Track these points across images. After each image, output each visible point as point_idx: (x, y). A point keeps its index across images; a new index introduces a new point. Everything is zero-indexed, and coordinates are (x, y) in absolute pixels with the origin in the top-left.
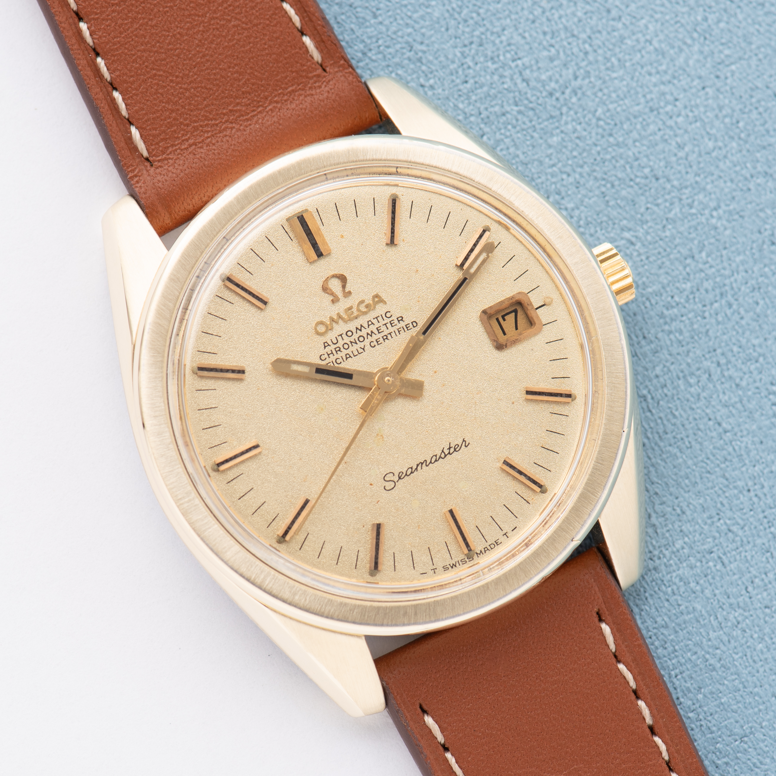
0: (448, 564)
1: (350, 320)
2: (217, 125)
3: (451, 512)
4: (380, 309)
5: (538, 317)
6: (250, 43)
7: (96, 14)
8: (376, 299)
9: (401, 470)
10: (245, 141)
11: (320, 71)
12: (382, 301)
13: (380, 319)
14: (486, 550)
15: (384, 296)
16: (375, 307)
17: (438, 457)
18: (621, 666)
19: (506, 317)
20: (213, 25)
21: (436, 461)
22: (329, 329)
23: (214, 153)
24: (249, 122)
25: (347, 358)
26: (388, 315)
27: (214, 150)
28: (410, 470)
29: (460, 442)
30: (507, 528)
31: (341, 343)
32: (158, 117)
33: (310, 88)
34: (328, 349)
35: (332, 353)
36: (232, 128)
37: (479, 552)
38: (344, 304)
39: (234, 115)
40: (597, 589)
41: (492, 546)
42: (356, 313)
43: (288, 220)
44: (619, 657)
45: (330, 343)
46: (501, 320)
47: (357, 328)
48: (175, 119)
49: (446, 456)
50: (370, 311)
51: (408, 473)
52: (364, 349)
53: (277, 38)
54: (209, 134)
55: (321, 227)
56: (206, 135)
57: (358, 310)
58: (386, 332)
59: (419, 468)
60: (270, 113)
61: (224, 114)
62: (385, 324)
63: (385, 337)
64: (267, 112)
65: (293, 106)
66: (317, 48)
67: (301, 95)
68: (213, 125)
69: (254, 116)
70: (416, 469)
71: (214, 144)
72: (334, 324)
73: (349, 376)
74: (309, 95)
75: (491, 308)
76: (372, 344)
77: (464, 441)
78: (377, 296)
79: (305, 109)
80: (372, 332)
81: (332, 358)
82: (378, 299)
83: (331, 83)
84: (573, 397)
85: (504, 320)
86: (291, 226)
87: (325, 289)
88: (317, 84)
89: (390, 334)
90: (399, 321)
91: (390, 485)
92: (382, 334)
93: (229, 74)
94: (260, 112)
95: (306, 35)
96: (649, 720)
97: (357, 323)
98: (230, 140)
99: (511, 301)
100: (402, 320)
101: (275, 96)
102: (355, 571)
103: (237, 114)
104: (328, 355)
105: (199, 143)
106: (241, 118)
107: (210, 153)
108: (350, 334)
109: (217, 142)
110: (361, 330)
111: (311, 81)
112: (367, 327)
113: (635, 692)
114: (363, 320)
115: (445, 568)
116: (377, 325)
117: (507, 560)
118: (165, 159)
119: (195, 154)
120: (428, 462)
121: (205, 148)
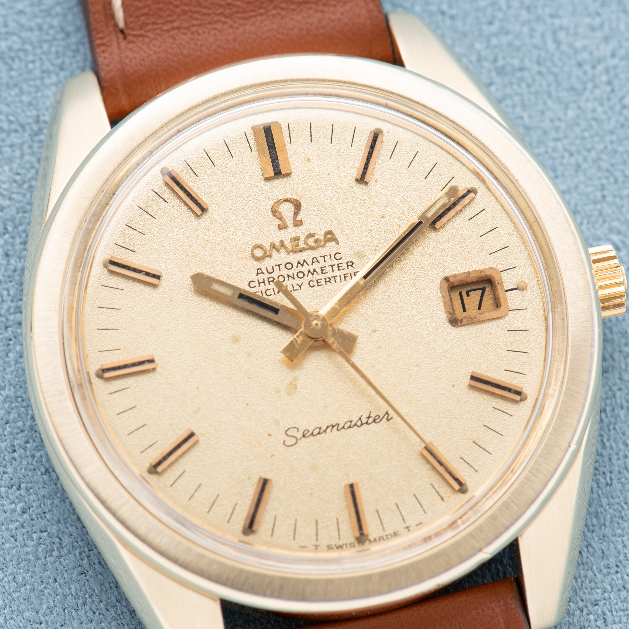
1: (294, 251)
2: (209, 15)
3: (351, 487)
4: (331, 248)
5: (506, 300)
8: (329, 236)
9: (307, 428)
10: (234, 40)
12: (334, 239)
13: (327, 258)
15: (338, 236)
16: (325, 245)
17: (353, 423)
19: (470, 293)
21: (350, 427)
22: (267, 256)
23: (196, 44)
24: (246, 22)
26: (338, 256)
27: (198, 40)
28: (318, 430)
29: (381, 412)
30: (411, 521)
34: (261, 277)
35: (264, 282)
38: (291, 232)
42: (302, 244)
46: (464, 295)
47: (299, 262)
49: (362, 424)
50: (318, 247)
51: (315, 433)
52: (300, 287)
54: (198, 22)
56: (194, 22)
57: (306, 243)
58: (330, 274)
59: (329, 430)
61: (221, 6)
62: (332, 266)
63: (328, 280)
68: (205, 14)
70: (325, 431)
71: (199, 34)
72: (274, 252)
73: (275, 311)
75: (455, 276)
76: (311, 284)
77: (387, 413)
78: (330, 233)
80: (315, 270)
81: (263, 288)
84: (523, 396)
85: (468, 296)
87: (274, 212)
89: (334, 277)
90: (348, 266)
91: (290, 440)
92: (326, 276)
94: (261, 14)
97: (300, 257)
99: (480, 274)
100: (352, 266)
103: (235, 10)
104: (259, 283)
105: (184, 28)
106: (239, 15)
109: (204, 32)
110: (302, 265)
112: (310, 263)
114: (308, 255)
116: (322, 264)
118: (141, 36)
119: (174, 39)
120: (341, 426)
121: (189, 35)
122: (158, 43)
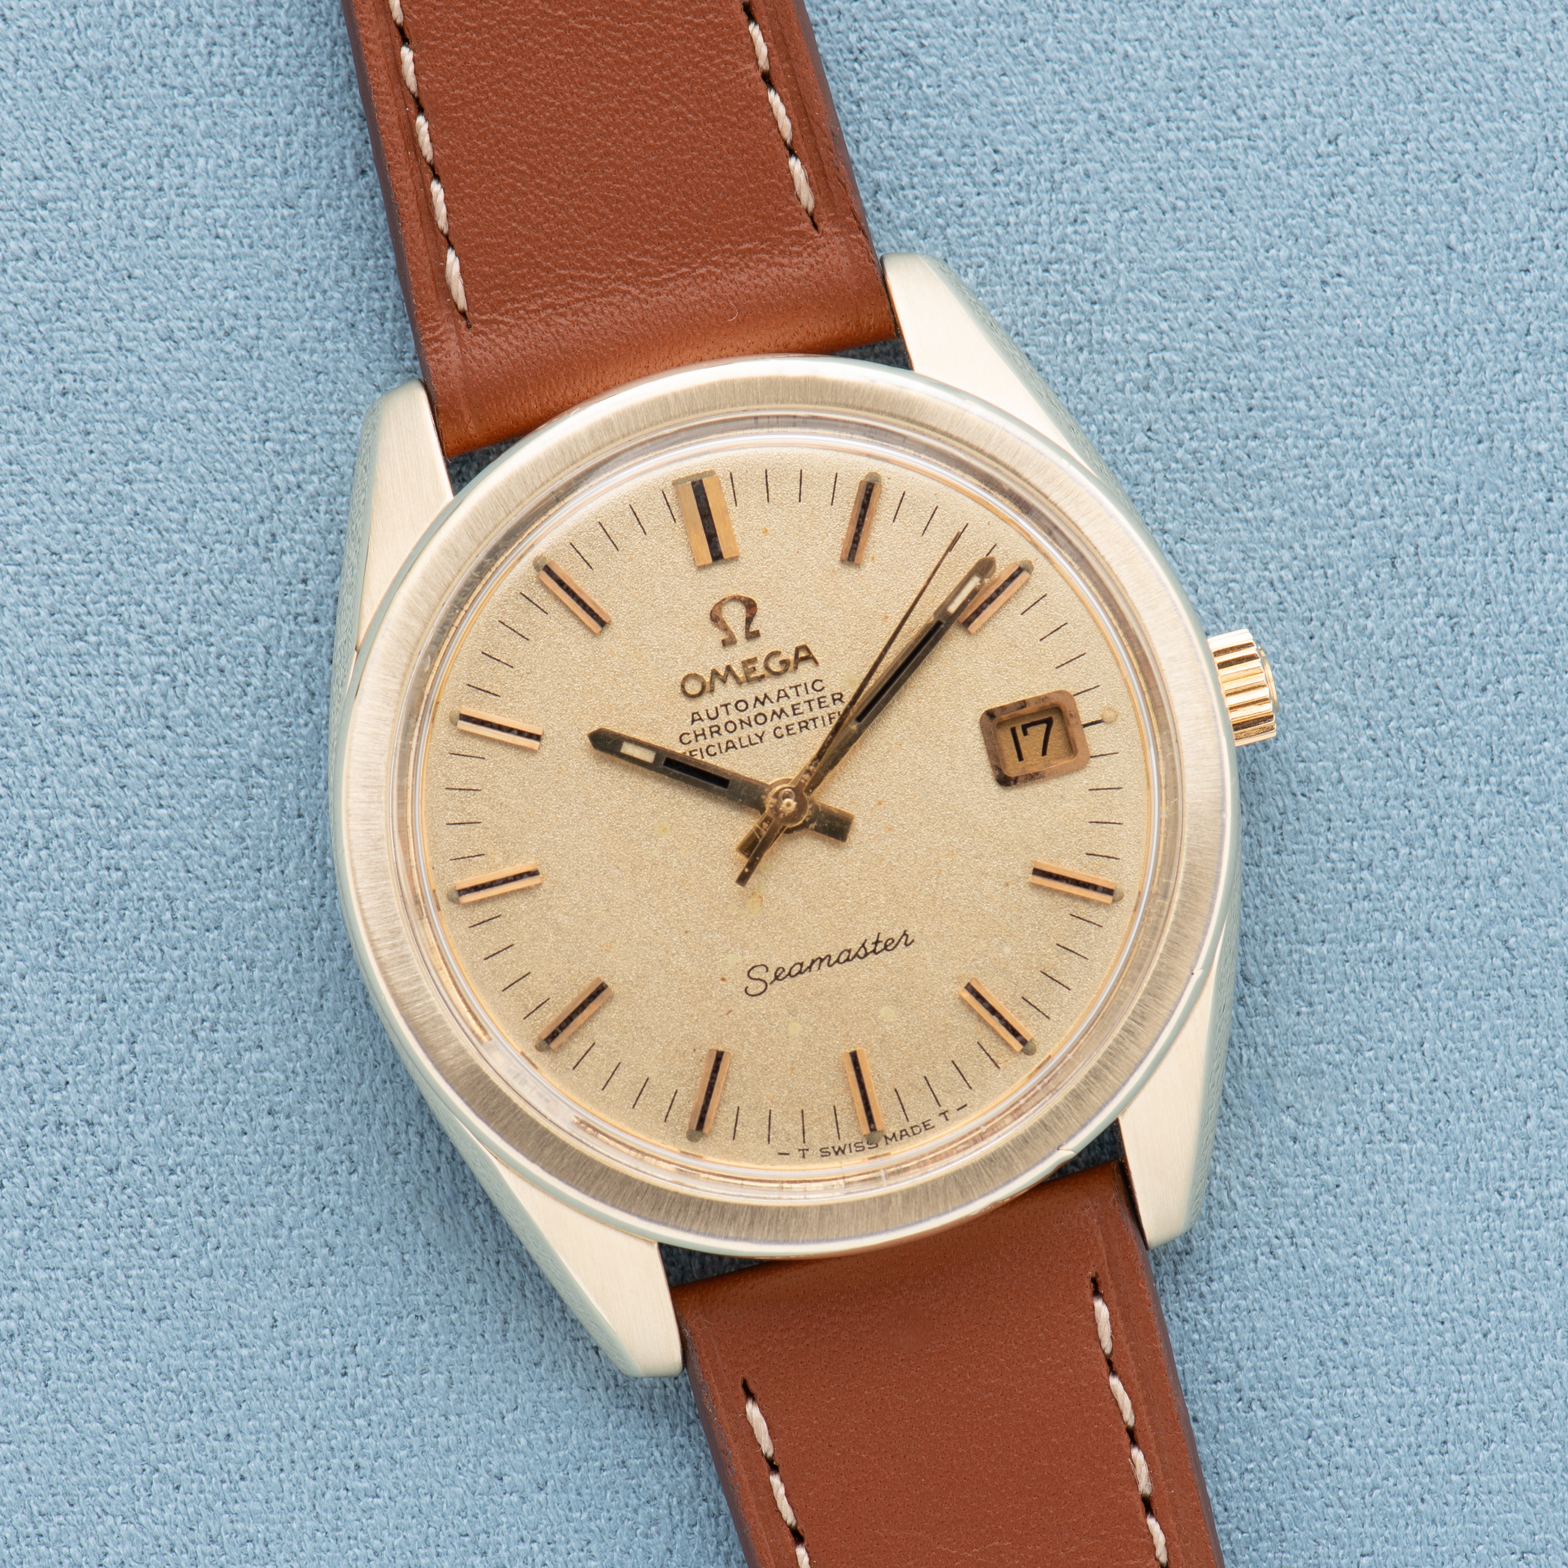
0: (831, 1144)
1: (749, 680)
2: (600, 281)
3: (854, 1056)
4: (806, 673)
5: (1084, 741)
6: (693, 149)
7: (435, 39)
8: (802, 654)
9: (782, 965)
10: (642, 320)
11: (807, 225)
12: (811, 659)
13: (801, 690)
14: (903, 1134)
15: (816, 651)
16: (796, 668)
17: (853, 954)
18: (1115, 1382)
19: (1029, 730)
20: (636, 102)
21: (848, 960)
22: (707, 690)
23: (582, 330)
24: (658, 289)
25: (727, 748)
26: (818, 686)
27: (585, 324)
28: (798, 967)
29: (897, 934)
30: (949, 1103)
31: (723, 718)
32: (499, 245)
33: (782, 253)
34: (698, 726)
35: (703, 734)
36: (625, 293)
37: (890, 1135)
38: (743, 650)
39: (635, 270)
40: (1100, 1238)
41: (916, 1130)
42: (760, 672)
43: (675, 483)
44: (1116, 1366)
45: (704, 717)
46: (1019, 732)
47: (756, 699)
48: (529, 255)
49: (866, 954)
50: (786, 672)
51: (793, 973)
52: (760, 738)
53: (743, 151)
54: (582, 295)
55: (732, 508)
56: (577, 295)
57: (766, 667)
58: (807, 716)
59: (815, 967)
60: (699, 280)
61: (618, 266)
62: (809, 701)
63: (803, 724)
64: (695, 278)
65: (744, 278)
66: (811, 184)
67: (762, 261)
68: (594, 280)
69: (670, 279)
70: (810, 967)
72: (718, 684)
73: (723, 782)
74: (775, 264)
75: (1003, 708)
76: (778, 732)
77: (905, 934)
78: (805, 648)
79: (763, 288)
80: (782, 711)
81: (702, 743)
82: (804, 655)
83: (821, 251)
84: (1117, 895)
85: (1025, 733)
86: (678, 494)
87: (715, 618)
88: (795, 249)
89: (814, 720)
90: (834, 700)
91: (756, 987)
92: (800, 718)
93: (644, 197)
94: (682, 275)
95: (797, 157)
96: (1145, 1486)
97: (759, 689)
98: (616, 312)
99: (1045, 703)
100: (840, 699)
101: (716, 253)
102: (662, 1125)
104: (696, 736)
105: (562, 306)
106: (647, 279)
107: (576, 328)
108: (742, 706)
109: (594, 311)
110: (763, 703)
111: (787, 241)
112: (774, 700)
113: (1131, 1432)
114: (771, 687)
115: (824, 1153)
116: (794, 699)
117: (934, 1160)
118: (495, 321)
119: (548, 325)
120: (834, 959)
121: (569, 317)
122: (521, 334)
